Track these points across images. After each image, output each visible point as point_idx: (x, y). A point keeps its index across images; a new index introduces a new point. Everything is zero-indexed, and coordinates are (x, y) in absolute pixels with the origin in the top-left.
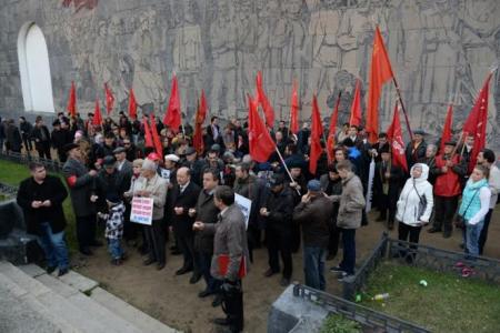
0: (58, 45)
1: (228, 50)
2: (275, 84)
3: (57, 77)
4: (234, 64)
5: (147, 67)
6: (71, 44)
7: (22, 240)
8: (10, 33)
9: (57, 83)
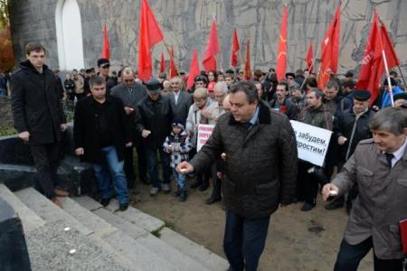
0: (90, 11)
1: (250, 7)
2: (296, 38)
3: (88, 40)
4: (256, 21)
5: (170, 28)
6: (101, 11)
7: (76, 168)
8: (50, 4)
9: (88, 45)
